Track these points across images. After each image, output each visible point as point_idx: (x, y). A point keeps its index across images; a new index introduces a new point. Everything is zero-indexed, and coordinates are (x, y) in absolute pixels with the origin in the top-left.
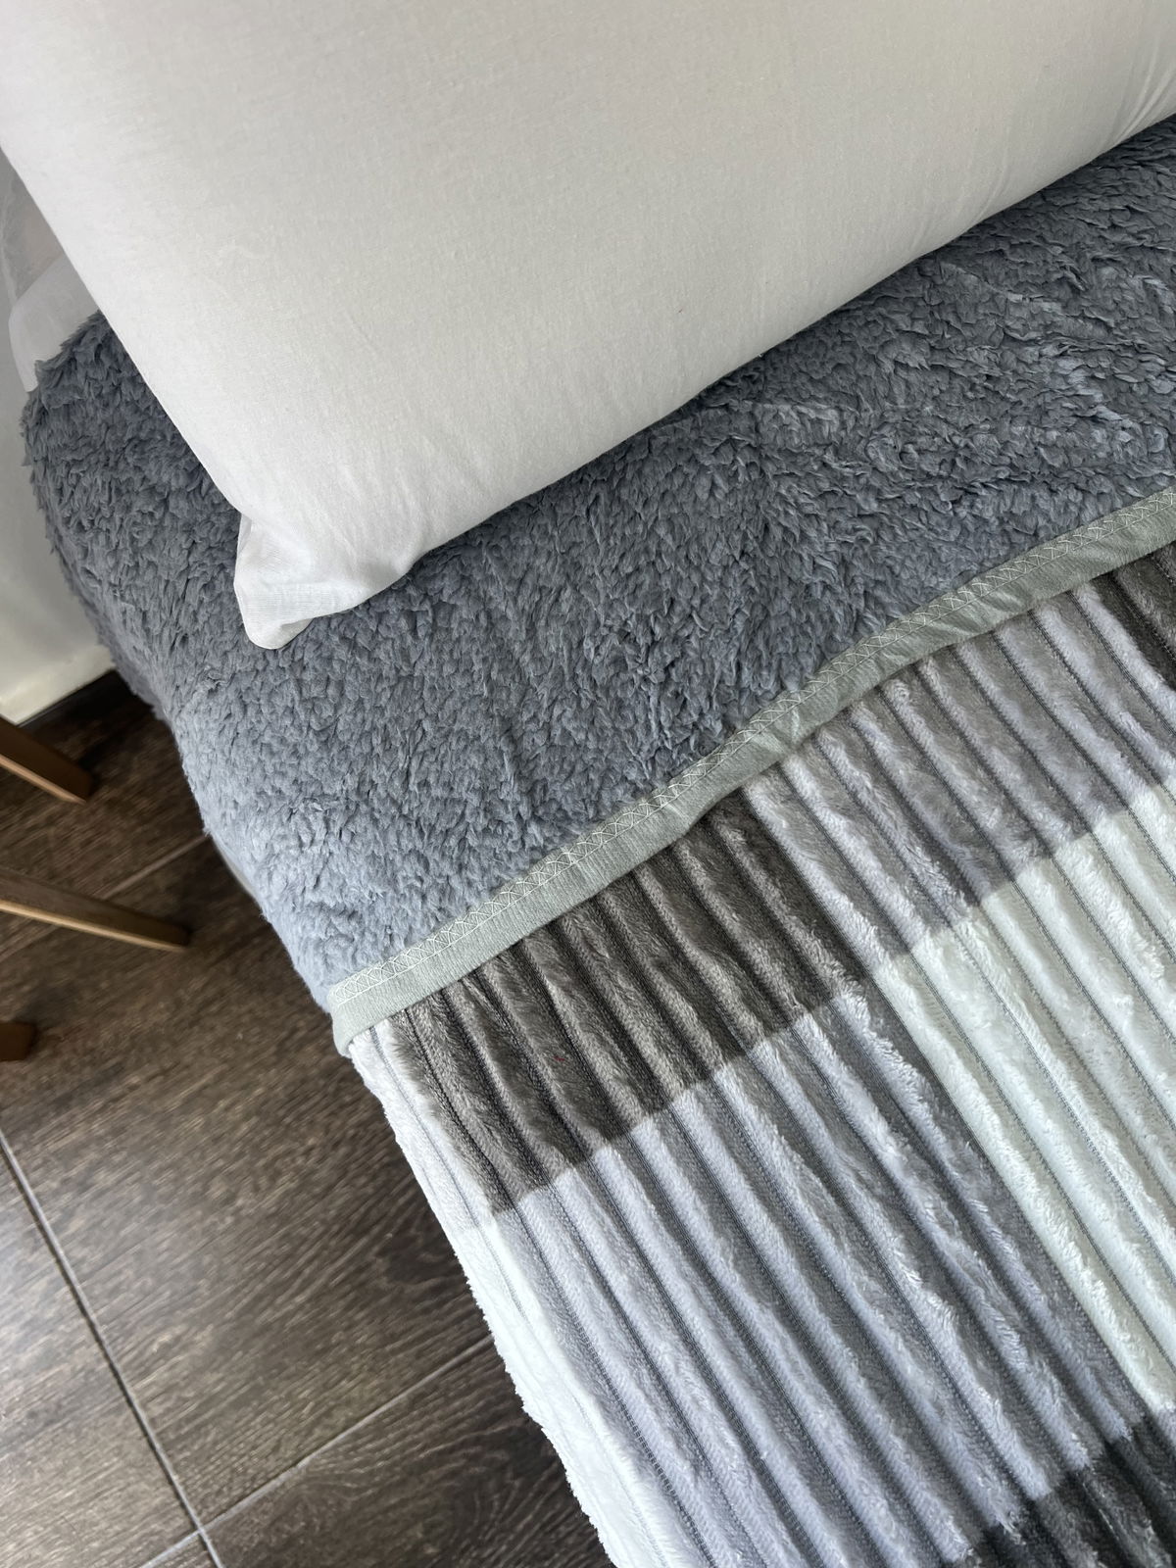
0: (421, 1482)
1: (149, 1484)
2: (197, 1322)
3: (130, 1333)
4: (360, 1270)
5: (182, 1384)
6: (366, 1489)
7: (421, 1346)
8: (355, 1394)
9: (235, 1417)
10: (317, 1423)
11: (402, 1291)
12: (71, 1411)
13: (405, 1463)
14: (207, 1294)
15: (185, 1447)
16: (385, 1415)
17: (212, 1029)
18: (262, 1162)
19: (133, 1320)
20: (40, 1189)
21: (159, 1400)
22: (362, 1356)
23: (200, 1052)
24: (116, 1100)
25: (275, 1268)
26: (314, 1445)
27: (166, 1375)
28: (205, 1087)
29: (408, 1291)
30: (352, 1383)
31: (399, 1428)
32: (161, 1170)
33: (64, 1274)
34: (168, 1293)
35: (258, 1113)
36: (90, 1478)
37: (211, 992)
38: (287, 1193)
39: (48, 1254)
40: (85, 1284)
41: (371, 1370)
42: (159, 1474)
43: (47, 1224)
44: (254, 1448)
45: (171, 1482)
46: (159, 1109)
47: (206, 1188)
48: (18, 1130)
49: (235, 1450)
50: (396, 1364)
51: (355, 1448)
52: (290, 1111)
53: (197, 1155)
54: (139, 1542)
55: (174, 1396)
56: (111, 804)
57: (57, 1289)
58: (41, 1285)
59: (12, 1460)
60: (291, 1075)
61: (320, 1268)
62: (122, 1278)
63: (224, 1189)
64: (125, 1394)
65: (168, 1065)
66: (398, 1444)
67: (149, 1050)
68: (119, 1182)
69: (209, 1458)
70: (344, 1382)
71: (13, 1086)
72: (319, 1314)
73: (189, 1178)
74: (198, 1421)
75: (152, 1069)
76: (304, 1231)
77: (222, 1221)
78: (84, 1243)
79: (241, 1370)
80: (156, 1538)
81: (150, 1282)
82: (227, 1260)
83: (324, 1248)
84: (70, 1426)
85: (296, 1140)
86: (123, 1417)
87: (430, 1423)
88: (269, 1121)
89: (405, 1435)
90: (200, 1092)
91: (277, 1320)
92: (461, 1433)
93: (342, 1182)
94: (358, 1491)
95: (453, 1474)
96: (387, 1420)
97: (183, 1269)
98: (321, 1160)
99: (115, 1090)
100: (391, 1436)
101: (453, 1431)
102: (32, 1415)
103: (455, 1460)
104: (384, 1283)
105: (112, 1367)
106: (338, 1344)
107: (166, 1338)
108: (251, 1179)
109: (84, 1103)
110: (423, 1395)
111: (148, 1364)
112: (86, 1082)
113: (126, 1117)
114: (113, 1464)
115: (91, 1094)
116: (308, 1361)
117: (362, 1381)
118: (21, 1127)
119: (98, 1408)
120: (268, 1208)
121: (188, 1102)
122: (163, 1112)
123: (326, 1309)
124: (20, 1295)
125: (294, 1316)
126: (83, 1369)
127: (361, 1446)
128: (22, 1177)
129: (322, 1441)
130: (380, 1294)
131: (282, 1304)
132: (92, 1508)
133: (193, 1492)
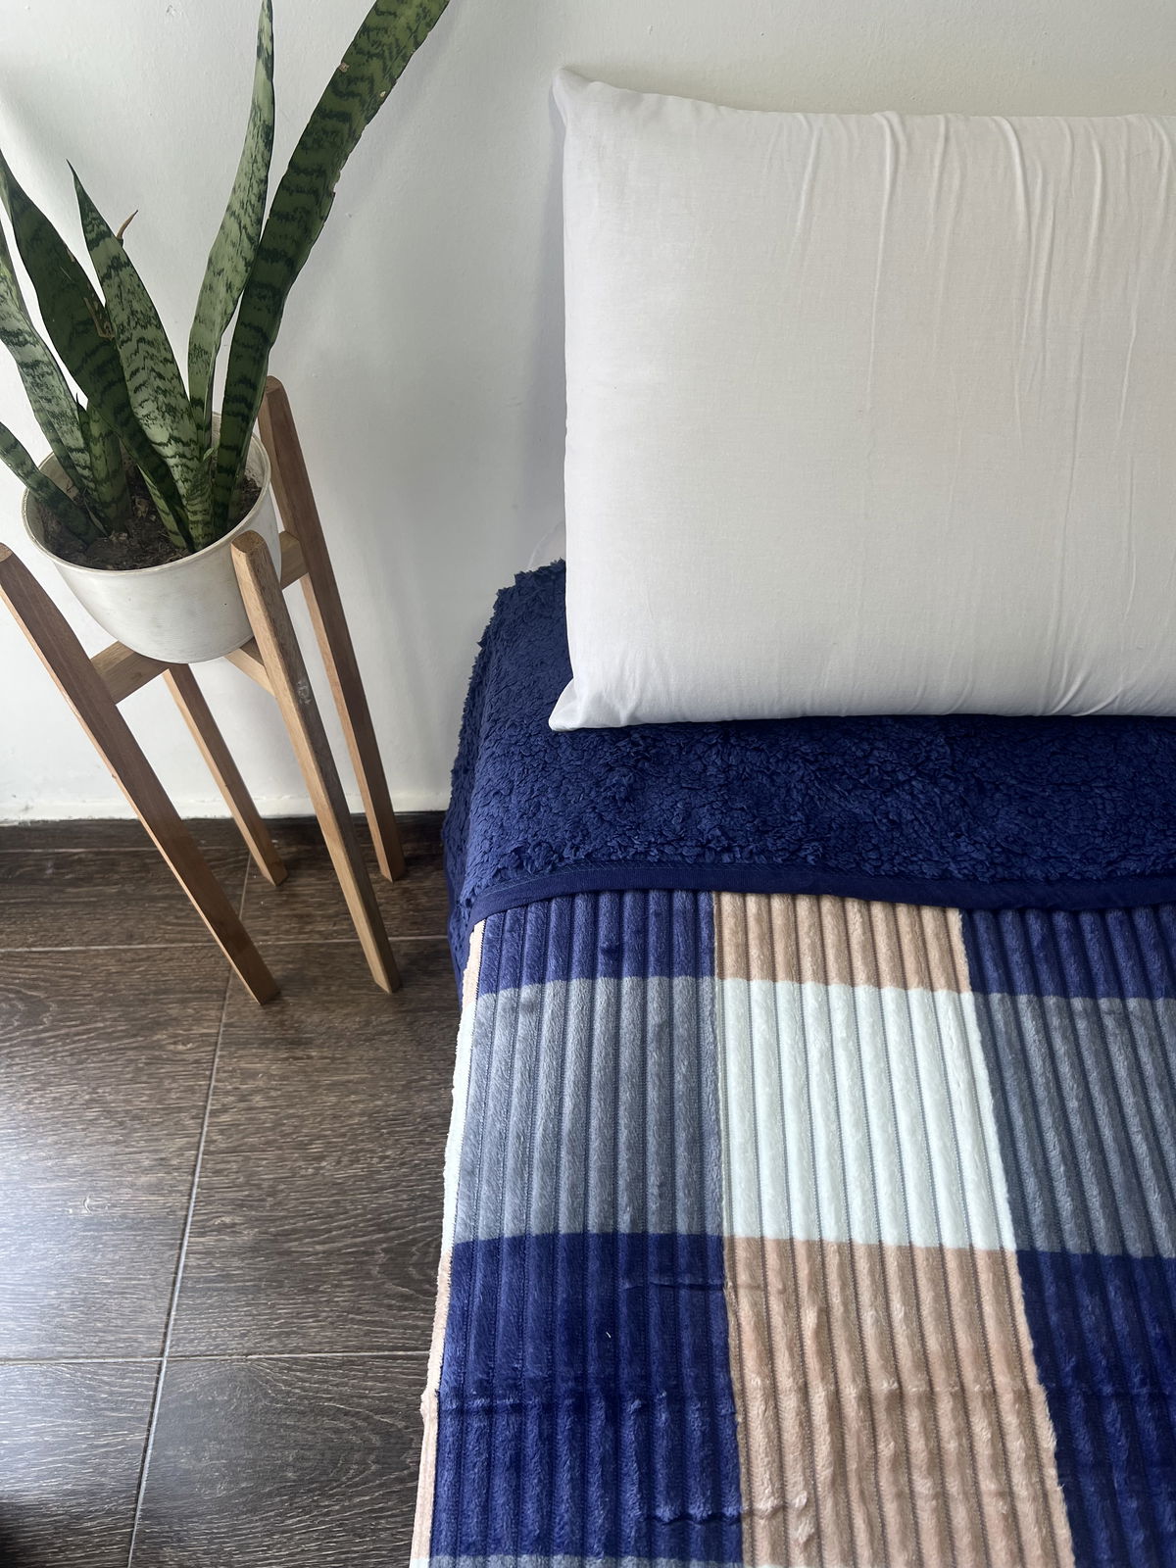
0: (315, 1422)
1: (156, 1306)
2: (251, 1222)
5: (218, 1255)
6: (277, 1401)
7: (372, 1328)
8: (312, 1332)
9: (234, 1297)
10: (277, 1335)
11: (383, 1283)
12: (146, 1228)
13: (313, 1401)
14: (268, 1208)
15: (192, 1297)
16: (320, 1360)
17: (377, 1049)
18: (352, 1147)
19: (218, 1196)
20: (220, 1084)
21: (198, 1256)
22: (331, 1311)
23: (361, 1059)
24: (296, 1058)
25: (317, 1218)
26: (267, 1349)
27: (212, 1243)
28: (349, 1081)
29: (386, 1286)
30: (315, 1324)
31: (324, 1375)
32: (292, 1116)
33: (199, 1142)
34: (246, 1193)
35: (370, 1116)
36: (127, 1279)
37: (389, 1028)
38: (355, 1176)
41: (332, 1323)
42: (167, 1306)
43: (209, 1108)
44: (231, 1326)
45: (169, 1314)
46: (316, 1079)
50: (350, 1330)
51: (289, 1369)
52: (388, 1126)
53: (319, 1120)
54: (124, 1341)
55: (210, 1259)
57: (189, 1149)
58: (181, 1142)
59: (93, 1237)
60: (403, 1104)
61: (343, 1236)
62: (229, 1166)
63: (320, 1150)
64: (182, 1239)
65: (337, 1056)
66: (317, 1385)
67: (333, 1041)
68: (264, 1108)
69: (201, 1314)
70: (311, 1320)
71: (246, 1017)
72: (324, 1265)
73: (305, 1131)
74: (209, 1285)
75: (327, 1053)
76: (349, 1207)
77: (307, 1169)
78: (221, 1132)
79: (256, 1269)
80: (136, 1344)
81: (242, 1180)
82: (294, 1195)
83: (353, 1225)
84: (139, 1238)
85: (381, 1146)
86: (172, 1253)
87: (346, 1384)
88: (373, 1125)
89: (324, 1382)
90: (344, 1083)
91: (296, 1252)
92: (359, 1405)
93: (392, 1190)
94: (274, 1400)
95: (337, 1431)
96: (320, 1364)
97: (265, 1184)
98: (388, 1168)
99: (299, 1053)
100: (315, 1377)
101: (355, 1399)
102: (124, 1216)
103: (345, 1422)
104: (375, 1271)
106: (322, 1292)
107: (227, 1220)
108: (339, 1153)
109: (277, 1049)
110: (352, 1363)
111: (207, 1229)
112: (286, 1039)
113: (295, 1072)
114: (145, 1279)
115: (284, 1047)
116: (299, 1291)
117: (322, 1327)
118: (234, 1043)
119: (161, 1237)
120: (339, 1178)
121: (334, 1084)
122: (318, 1081)
123: (330, 1264)
124: (167, 1140)
125: (309, 1256)
126: (170, 1207)
127: (294, 1370)
128: (214, 1071)
129: (273, 1349)
130: (368, 1276)
131: (308, 1243)
132: (114, 1299)
133: (177, 1329)
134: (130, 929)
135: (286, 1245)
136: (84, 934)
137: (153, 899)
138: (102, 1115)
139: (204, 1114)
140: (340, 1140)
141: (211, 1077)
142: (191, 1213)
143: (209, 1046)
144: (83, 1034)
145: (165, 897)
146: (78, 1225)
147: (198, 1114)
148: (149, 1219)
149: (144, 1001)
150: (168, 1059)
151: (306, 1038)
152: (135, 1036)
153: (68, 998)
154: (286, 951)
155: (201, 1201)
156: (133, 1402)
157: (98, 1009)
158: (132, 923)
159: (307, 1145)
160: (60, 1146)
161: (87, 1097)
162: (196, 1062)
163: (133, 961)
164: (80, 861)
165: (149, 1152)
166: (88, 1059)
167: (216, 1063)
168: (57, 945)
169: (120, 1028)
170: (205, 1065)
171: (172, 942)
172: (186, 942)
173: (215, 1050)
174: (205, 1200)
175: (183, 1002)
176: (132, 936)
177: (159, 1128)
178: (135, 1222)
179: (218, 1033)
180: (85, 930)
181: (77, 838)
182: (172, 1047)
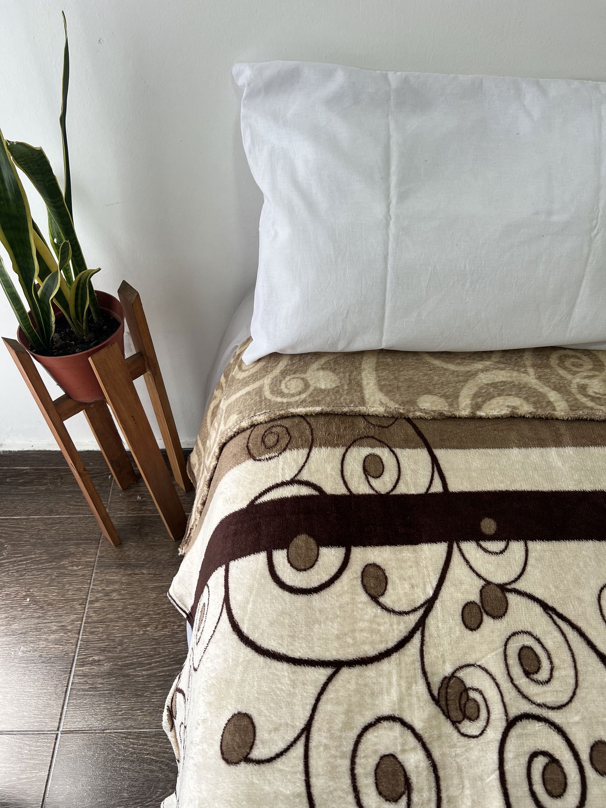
0: (139, 766)
1: (56, 704)
2: (108, 659)
3: (87, 649)
5: (91, 677)
8: (139, 718)
10: (121, 720)
13: (139, 755)
14: (118, 652)
15: (76, 699)
19: (91, 646)
20: (95, 587)
21: (79, 677)
22: (150, 706)
25: (144, 657)
27: (88, 670)
28: (163, 586)
30: (141, 714)
31: (145, 741)
32: (133, 604)
33: (83, 618)
34: (107, 644)
36: (41, 689)
38: (164, 635)
41: (150, 713)
42: (62, 703)
44: (96, 714)
45: (63, 708)
51: (126, 738)
53: (146, 605)
54: (38, 722)
55: (85, 679)
57: (77, 621)
58: (73, 617)
59: (24, 667)
61: (158, 667)
62: (98, 630)
63: (147, 621)
64: (71, 668)
65: (157, 573)
66: (141, 747)
67: (155, 565)
68: (118, 599)
69: (79, 708)
70: (138, 712)
71: (110, 553)
72: (147, 682)
73: (139, 611)
74: (86, 693)
75: (152, 572)
76: (161, 651)
77: (139, 631)
78: (95, 612)
79: (112, 684)
80: (44, 724)
81: (105, 637)
82: (132, 645)
83: (163, 660)
84: (48, 667)
86: (66, 675)
87: (156, 746)
90: (160, 587)
91: (132, 675)
92: (164, 757)
95: (152, 771)
96: (143, 735)
97: (117, 639)
99: (137, 571)
100: (140, 742)
101: (162, 755)
102: (40, 656)
103: (155, 766)
106: (145, 696)
107: (96, 658)
108: (157, 624)
109: (126, 569)
111: (85, 663)
112: (131, 564)
113: (135, 581)
114: (51, 689)
115: (129, 568)
116: (133, 696)
117: (145, 715)
118: (103, 566)
119: (60, 667)
120: (156, 636)
121: (155, 587)
122: (146, 586)
123: (150, 682)
124: (66, 616)
125: (139, 677)
126: (65, 651)
127: (128, 738)
128: (92, 581)
129: (118, 727)
131: (138, 670)
133: (68, 716)
134: (52, 508)
135: (127, 672)
136: (27, 510)
137: (64, 493)
138: (32, 603)
139: (86, 603)
140: (158, 616)
141: (90, 584)
142: (77, 655)
143: (90, 567)
144: (25, 561)
145: (70, 492)
146: (16, 661)
147: (83, 602)
148: (54, 657)
149: (57, 544)
150: (68, 574)
151: (142, 564)
152: (51, 562)
153: (16, 543)
154: (131, 519)
155: (83, 648)
156: (42, 755)
157: (32, 548)
158: (52, 504)
159: (140, 619)
160: (9, 619)
161: (24, 594)
162: (83, 575)
163: (52, 524)
164: (27, 473)
165: (54, 622)
166: (26, 574)
167: (93, 576)
168: (12, 516)
169: (44, 558)
170: (87, 577)
171: (74, 515)
172: (81, 514)
173: (93, 570)
174: (85, 647)
175: (77, 545)
176: (52, 511)
177: (62, 610)
178: (47, 659)
179: (95, 561)
180: (27, 508)
181: (26, 461)
182: (70, 568)
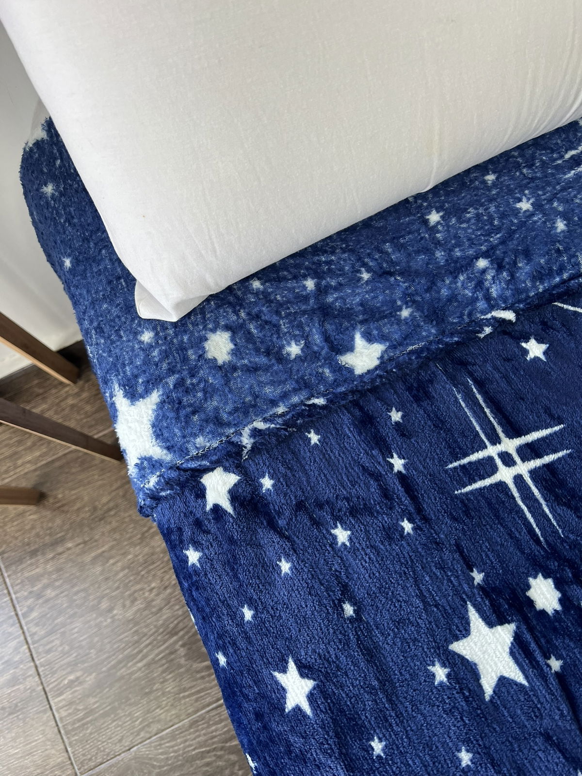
0: (192, 766)
1: (57, 751)
2: (88, 671)
3: (54, 673)
4: (171, 653)
5: (77, 702)
6: (163, 767)
7: (198, 696)
8: (163, 716)
9: (102, 721)
10: (142, 729)
11: (191, 666)
12: (22, 709)
13: (185, 755)
14: (94, 657)
15: (76, 734)
16: (177, 729)
17: (110, 523)
18: (128, 593)
19: (57, 666)
20: (18, 595)
21: (65, 708)
22: (168, 698)
23: (103, 534)
24: (60, 554)
25: (129, 647)
26: (140, 741)
27: (70, 696)
28: (103, 552)
29: (194, 667)
30: (162, 711)
31: (183, 737)
32: (78, 592)
33: (26, 639)
34: (74, 655)
35: (129, 568)
36: (27, 744)
37: (111, 504)
38: (139, 610)
39: (19, 629)
40: (35, 645)
41: (172, 705)
42: (62, 747)
43: (20, 613)
44: (110, 739)
45: (67, 751)
46: (80, 560)
47: (99, 603)
48: (11, 564)
49: (100, 738)
50: (185, 704)
51: (160, 745)
52: (145, 568)
53: (97, 586)
55: (73, 707)
56: (73, 406)
57: (22, 646)
58: (13, 644)
60: (146, 550)
61: (151, 650)
62: (54, 644)
63: (108, 604)
64: (49, 704)
65: (87, 539)
66: (182, 745)
67: (78, 531)
68: (57, 595)
69: (87, 741)
70: (157, 710)
71: (11, 542)
72: (148, 673)
73: (91, 597)
74: (83, 722)
75: (79, 540)
76: (145, 630)
77: (106, 621)
78: (37, 625)
81: (67, 648)
82: (106, 641)
83: (154, 640)
84: (20, 717)
85: (146, 583)
86: (48, 715)
87: (199, 736)
88: (134, 572)
89: (186, 741)
90: (101, 555)
91: (127, 674)
92: (213, 743)
93: (167, 607)
94: (160, 767)
95: (208, 764)
96: (177, 732)
97: (84, 643)
98: (158, 595)
99: (60, 549)
100: (178, 741)
101: (210, 741)
103: (210, 757)
104: (182, 661)
105: (44, 689)
106: (157, 690)
107: (72, 677)
108: (122, 601)
109: (44, 554)
110: (197, 721)
111: (62, 689)
112: (46, 544)
113: (64, 563)
114: (40, 739)
115: (48, 550)
116: (141, 697)
117: (167, 710)
118: (13, 563)
119: (35, 709)
120: (129, 617)
121: (95, 558)
122: (82, 562)
123: (152, 671)
125: (136, 673)
126: (29, 689)
127: (163, 744)
128: (10, 588)
129: (144, 739)
130: (180, 666)
131: (131, 666)
132: (27, 760)
133: (79, 757)
135: (119, 674)
140: (118, 591)
147: (14, 621)
148: (20, 702)
151: (60, 537)
155: (49, 674)
159: (97, 605)
